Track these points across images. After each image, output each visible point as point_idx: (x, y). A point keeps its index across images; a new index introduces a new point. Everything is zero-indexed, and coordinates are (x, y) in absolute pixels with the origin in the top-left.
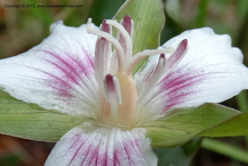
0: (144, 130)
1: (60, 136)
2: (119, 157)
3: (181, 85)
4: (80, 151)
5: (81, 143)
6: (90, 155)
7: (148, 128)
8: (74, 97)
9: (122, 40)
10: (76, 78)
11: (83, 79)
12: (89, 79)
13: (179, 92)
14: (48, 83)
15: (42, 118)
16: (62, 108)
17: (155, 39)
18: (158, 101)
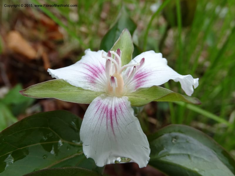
0: (127, 97)
1: (92, 101)
2: (117, 110)
3: (142, 77)
4: (100, 108)
5: (100, 104)
6: (104, 109)
7: (129, 96)
8: (97, 83)
9: (117, 59)
10: (97, 75)
11: (100, 75)
12: (103, 75)
13: (141, 80)
14: (85, 78)
15: (83, 93)
16: (92, 88)
17: (130, 56)
18: (133, 84)
